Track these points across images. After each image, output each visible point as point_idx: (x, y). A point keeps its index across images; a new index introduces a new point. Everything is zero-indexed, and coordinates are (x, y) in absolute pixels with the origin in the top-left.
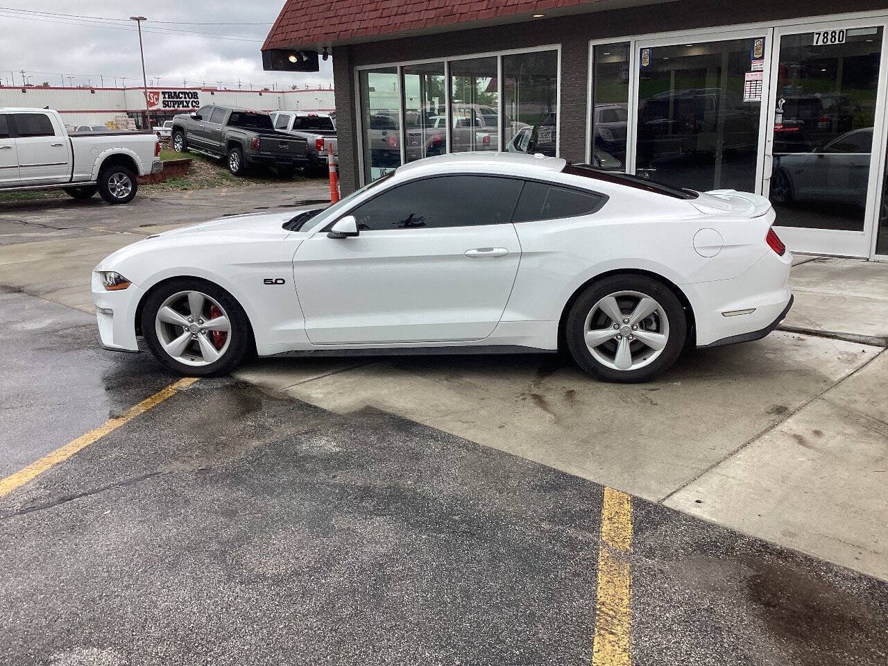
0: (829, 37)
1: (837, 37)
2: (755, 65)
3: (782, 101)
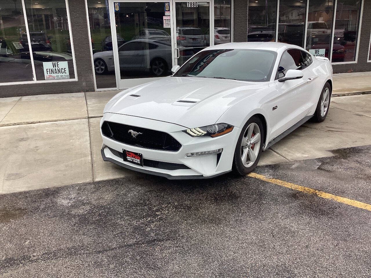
0: (192, 4)
1: (195, 4)
2: (167, 13)
3: (178, 28)
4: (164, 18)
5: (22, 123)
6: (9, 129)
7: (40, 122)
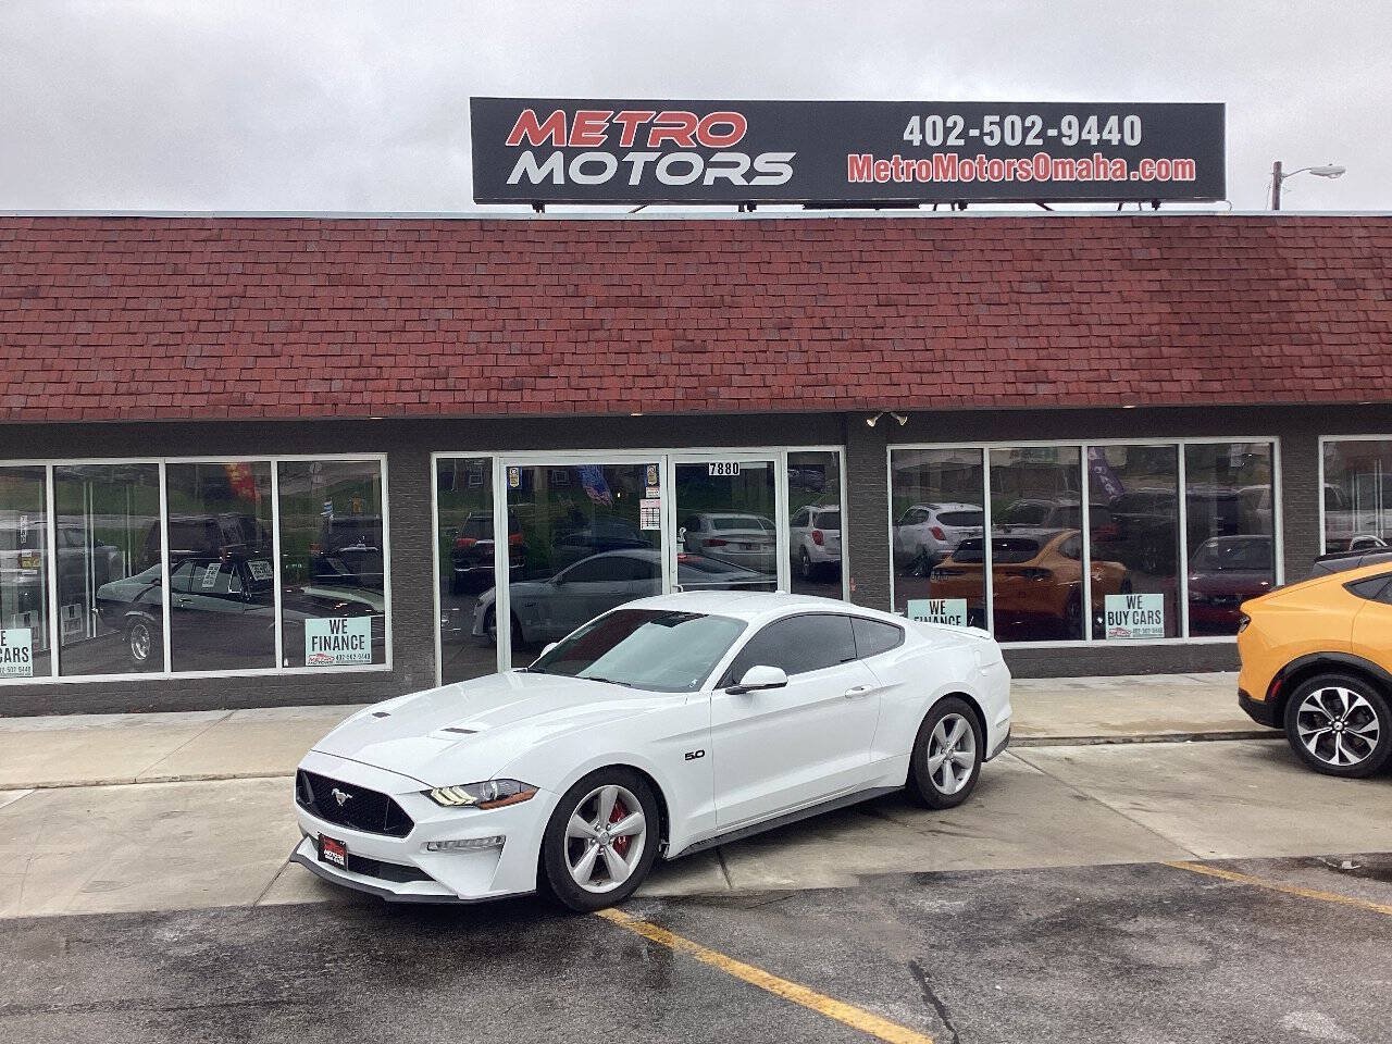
0: (724, 468)
1: (731, 469)
2: (650, 492)
3: (682, 530)
4: (643, 503)
5: (190, 777)
6: (154, 791)
7: (235, 777)
